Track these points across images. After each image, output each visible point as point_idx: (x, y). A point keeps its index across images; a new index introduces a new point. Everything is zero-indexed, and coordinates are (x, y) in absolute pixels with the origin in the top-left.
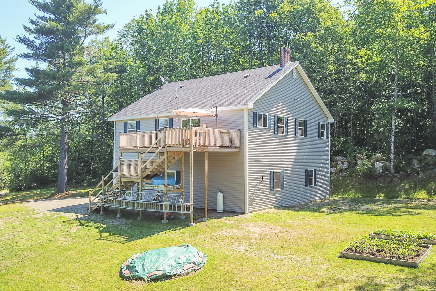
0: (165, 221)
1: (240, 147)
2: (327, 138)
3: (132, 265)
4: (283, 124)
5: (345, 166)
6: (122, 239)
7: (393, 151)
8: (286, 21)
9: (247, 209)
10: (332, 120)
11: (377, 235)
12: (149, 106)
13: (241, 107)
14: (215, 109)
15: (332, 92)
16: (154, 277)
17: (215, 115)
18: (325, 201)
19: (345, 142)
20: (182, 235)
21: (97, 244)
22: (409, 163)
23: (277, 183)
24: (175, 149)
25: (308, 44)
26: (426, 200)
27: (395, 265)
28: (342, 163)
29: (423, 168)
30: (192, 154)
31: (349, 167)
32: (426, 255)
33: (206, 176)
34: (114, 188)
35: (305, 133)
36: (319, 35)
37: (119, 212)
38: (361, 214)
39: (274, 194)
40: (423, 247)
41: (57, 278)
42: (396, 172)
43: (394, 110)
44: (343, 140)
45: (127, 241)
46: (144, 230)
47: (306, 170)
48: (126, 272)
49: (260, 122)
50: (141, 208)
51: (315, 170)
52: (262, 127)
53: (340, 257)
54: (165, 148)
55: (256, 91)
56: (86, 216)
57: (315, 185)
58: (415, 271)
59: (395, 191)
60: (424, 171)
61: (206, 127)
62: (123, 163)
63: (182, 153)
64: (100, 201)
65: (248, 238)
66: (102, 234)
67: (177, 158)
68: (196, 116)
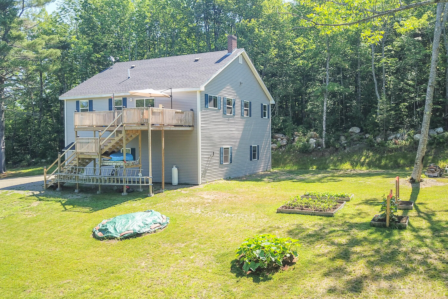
0: (125, 193)
1: (193, 126)
2: (268, 118)
3: (104, 228)
4: (231, 105)
5: (284, 142)
6: (87, 210)
7: (324, 129)
8: (232, 7)
9: (200, 181)
10: (272, 102)
11: (307, 196)
12: (101, 85)
13: (194, 89)
14: (169, 91)
15: (274, 75)
16: (126, 235)
17: (170, 96)
18: (267, 172)
19: (284, 121)
20: (143, 204)
21: (64, 215)
22: (338, 139)
23: (226, 158)
24: (134, 128)
25: (252, 30)
26: (349, 170)
27: (318, 216)
28: (282, 139)
29: (349, 144)
30: (150, 132)
31: (287, 143)
32: (340, 208)
33: (163, 152)
34: (71, 165)
35: (250, 114)
36: (263, 22)
37: (77, 187)
38: (295, 182)
39: (223, 167)
40: (339, 203)
41: (32, 244)
42: (326, 147)
43: (325, 93)
44: (283, 119)
45: (91, 211)
46: (106, 202)
47: (251, 146)
48: (100, 234)
49: (211, 103)
50: (101, 182)
51: (258, 146)
52: (213, 108)
53: (277, 212)
54: (123, 127)
55: (207, 75)
56: (42, 192)
57: (258, 159)
58: (331, 219)
59: (325, 163)
60: (349, 146)
61: (163, 107)
62: (81, 141)
63: (139, 132)
64: (57, 177)
65: (203, 203)
66: (66, 206)
67: (134, 136)
68: (151, 97)
